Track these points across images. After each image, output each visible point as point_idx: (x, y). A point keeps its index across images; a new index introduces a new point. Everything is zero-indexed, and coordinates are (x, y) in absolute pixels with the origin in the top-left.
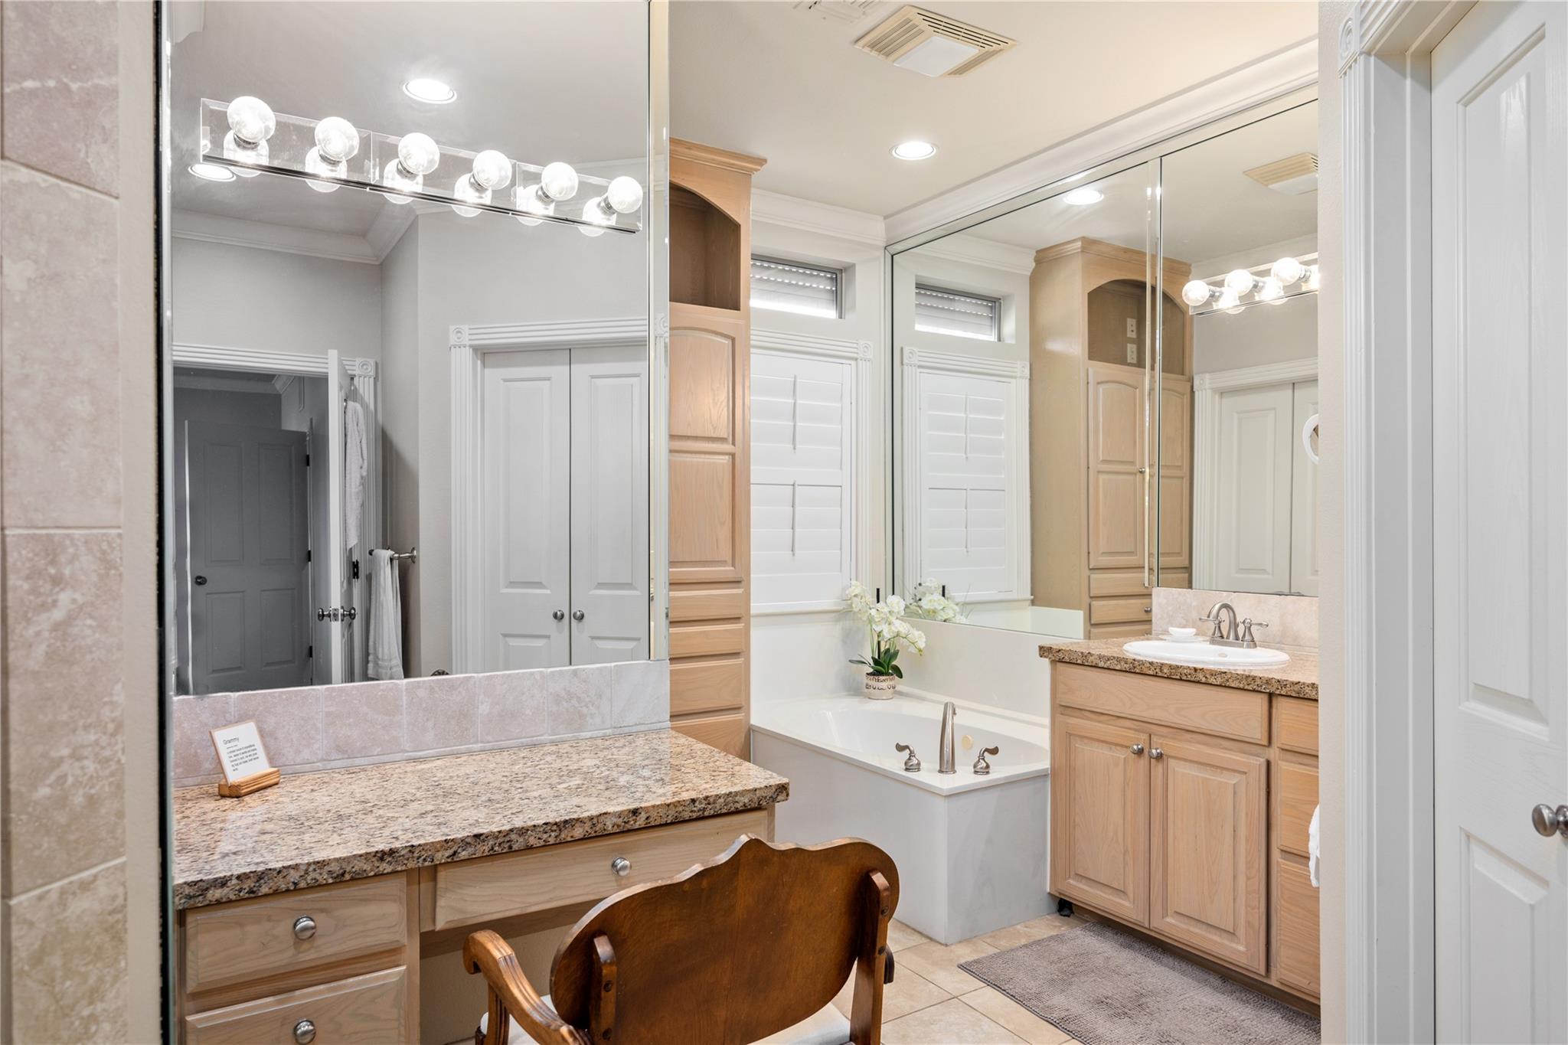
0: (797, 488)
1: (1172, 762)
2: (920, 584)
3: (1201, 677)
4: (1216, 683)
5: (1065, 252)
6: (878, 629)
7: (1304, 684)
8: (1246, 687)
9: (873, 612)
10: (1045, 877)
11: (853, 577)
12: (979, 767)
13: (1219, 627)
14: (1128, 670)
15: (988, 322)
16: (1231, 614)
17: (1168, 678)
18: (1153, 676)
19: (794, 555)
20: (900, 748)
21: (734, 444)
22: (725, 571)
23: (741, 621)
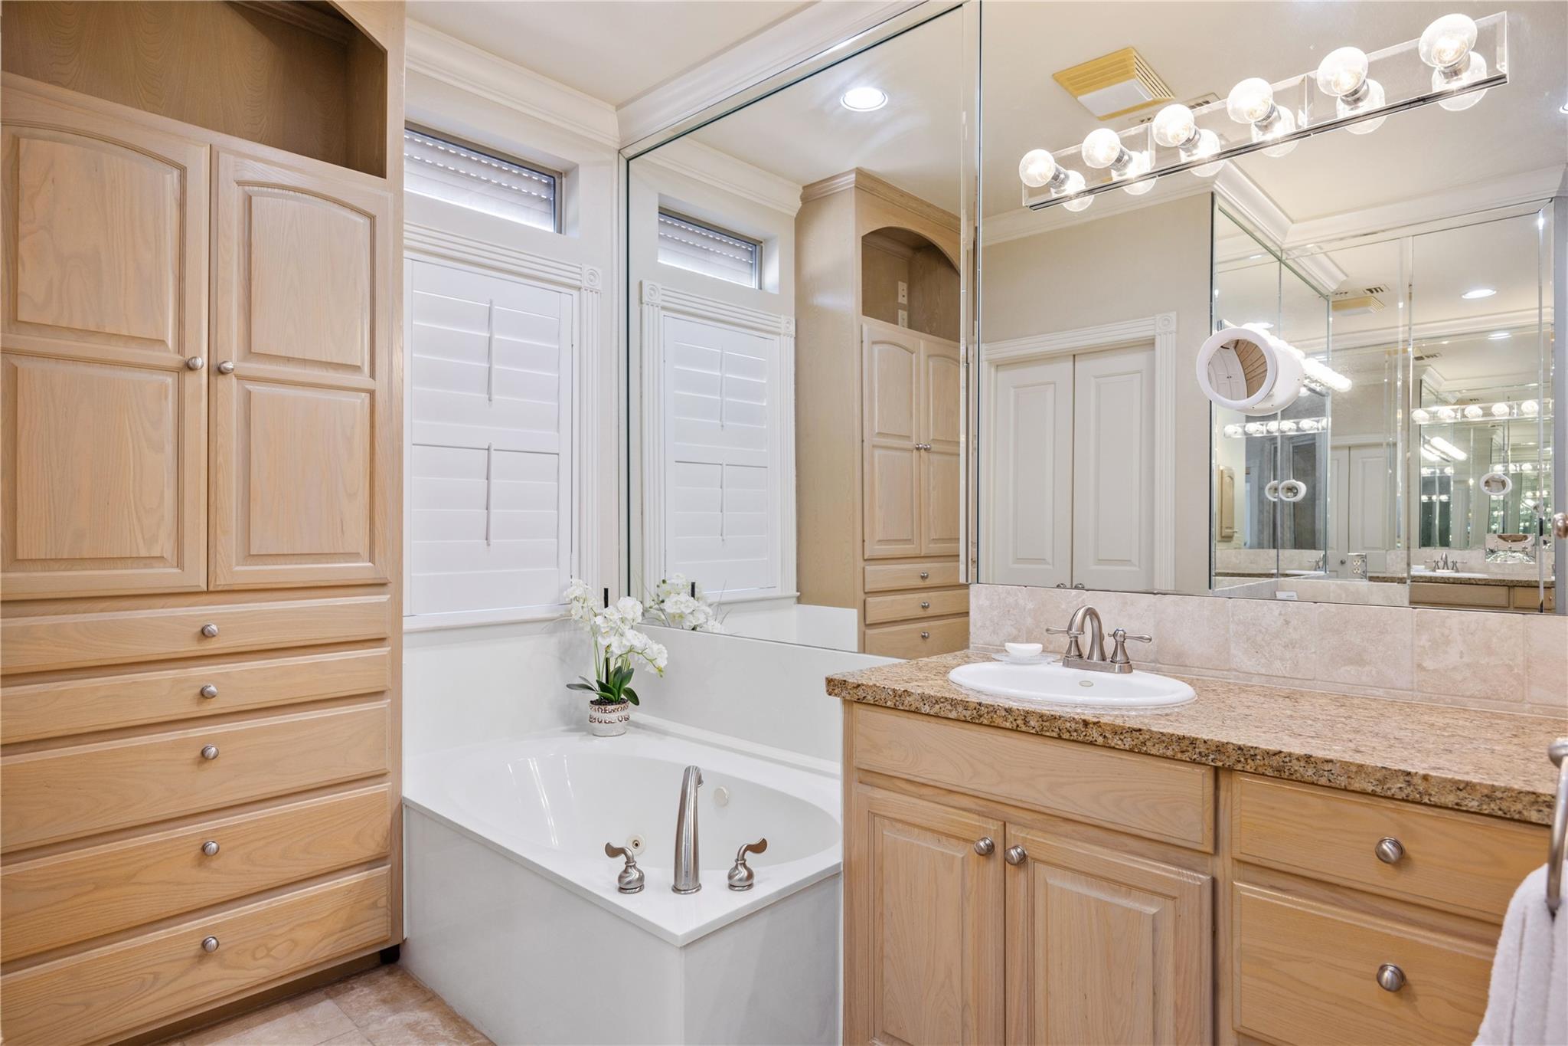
0: (493, 453)
1: (1042, 871)
2: (664, 582)
3: (1095, 735)
4: (1122, 747)
5: (836, 188)
6: (605, 643)
7: (1290, 755)
8: (1179, 756)
9: (599, 620)
10: (835, 1032)
11: (575, 573)
12: (737, 877)
13: (1077, 641)
14: (969, 719)
15: (747, 270)
16: (1096, 624)
17: (1037, 734)
18: (1011, 730)
19: (488, 545)
20: (612, 852)
21: (372, 375)
22: (360, 568)
23: (386, 643)
